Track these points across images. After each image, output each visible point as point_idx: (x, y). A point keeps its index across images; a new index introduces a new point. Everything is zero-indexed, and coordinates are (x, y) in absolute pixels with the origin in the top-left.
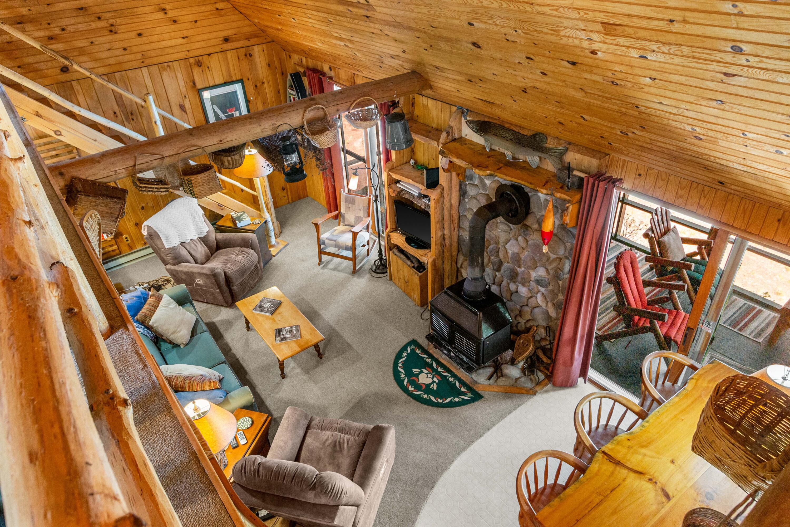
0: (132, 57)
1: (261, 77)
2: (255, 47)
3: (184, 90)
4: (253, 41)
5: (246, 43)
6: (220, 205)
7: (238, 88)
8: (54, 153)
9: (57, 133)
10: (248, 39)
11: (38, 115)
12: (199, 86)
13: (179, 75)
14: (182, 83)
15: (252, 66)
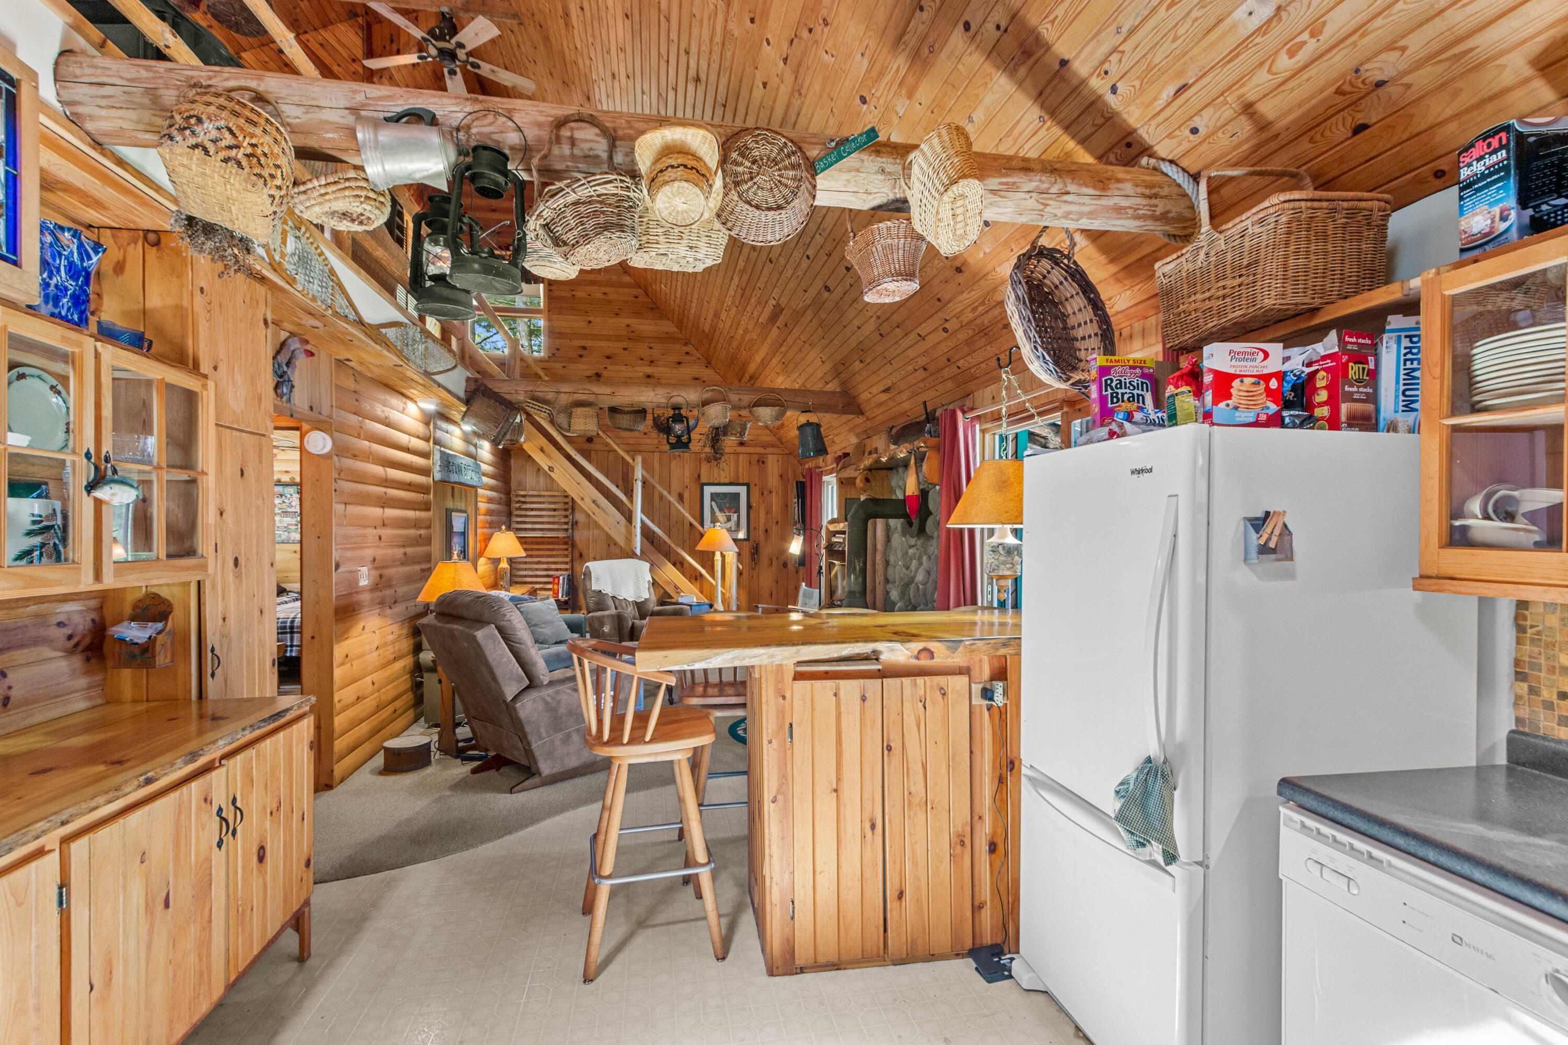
0: (649, 441)
1: (769, 485)
2: (770, 457)
3: (687, 481)
4: (771, 450)
5: (762, 450)
6: (676, 587)
7: (742, 490)
8: (553, 506)
9: (551, 469)
10: (764, 447)
11: (542, 450)
12: (703, 480)
13: (687, 466)
14: (687, 473)
15: (763, 474)
